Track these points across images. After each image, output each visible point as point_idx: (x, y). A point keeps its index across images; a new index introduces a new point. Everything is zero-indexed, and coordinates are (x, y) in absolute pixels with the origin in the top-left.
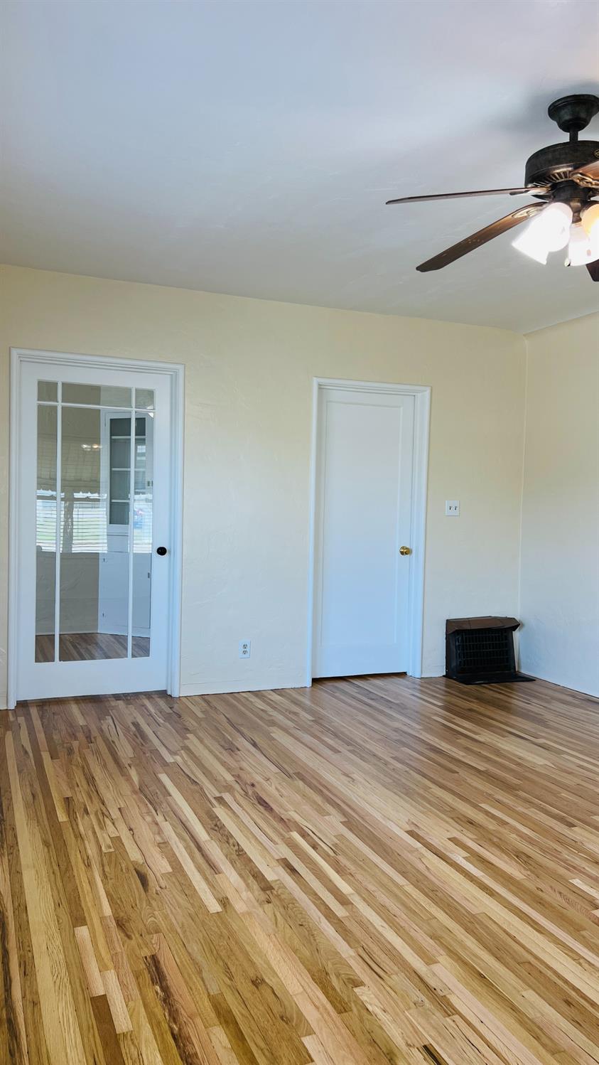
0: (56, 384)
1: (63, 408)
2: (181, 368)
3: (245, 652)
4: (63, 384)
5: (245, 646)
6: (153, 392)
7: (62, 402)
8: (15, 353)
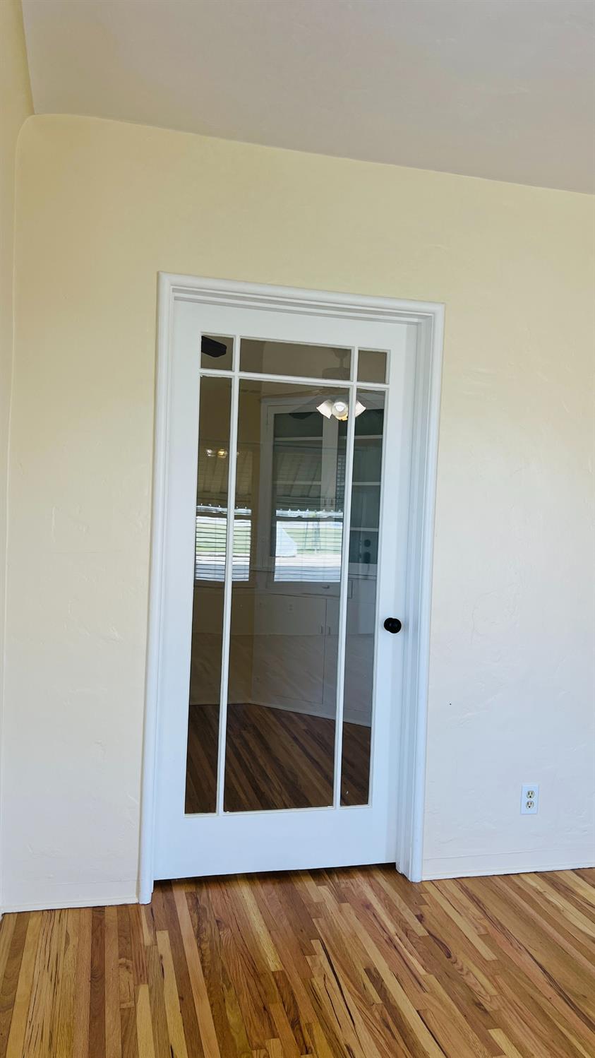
0: (231, 340)
1: (241, 381)
2: (439, 309)
3: (529, 805)
4: (243, 341)
5: (530, 794)
6: (386, 354)
7: (241, 370)
8: (167, 282)
